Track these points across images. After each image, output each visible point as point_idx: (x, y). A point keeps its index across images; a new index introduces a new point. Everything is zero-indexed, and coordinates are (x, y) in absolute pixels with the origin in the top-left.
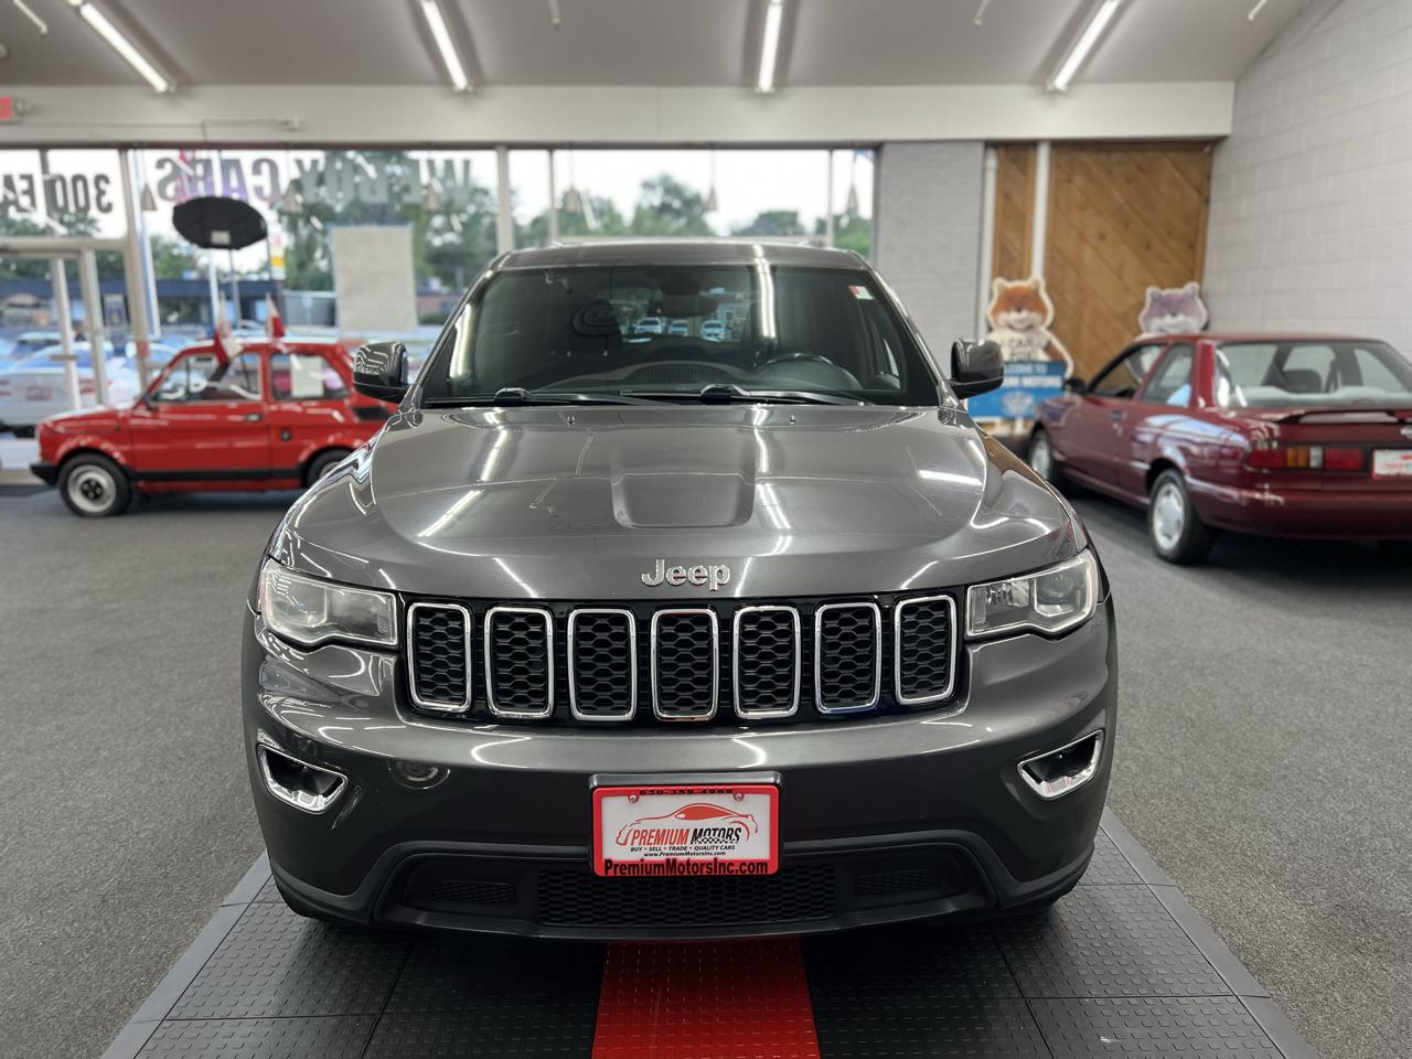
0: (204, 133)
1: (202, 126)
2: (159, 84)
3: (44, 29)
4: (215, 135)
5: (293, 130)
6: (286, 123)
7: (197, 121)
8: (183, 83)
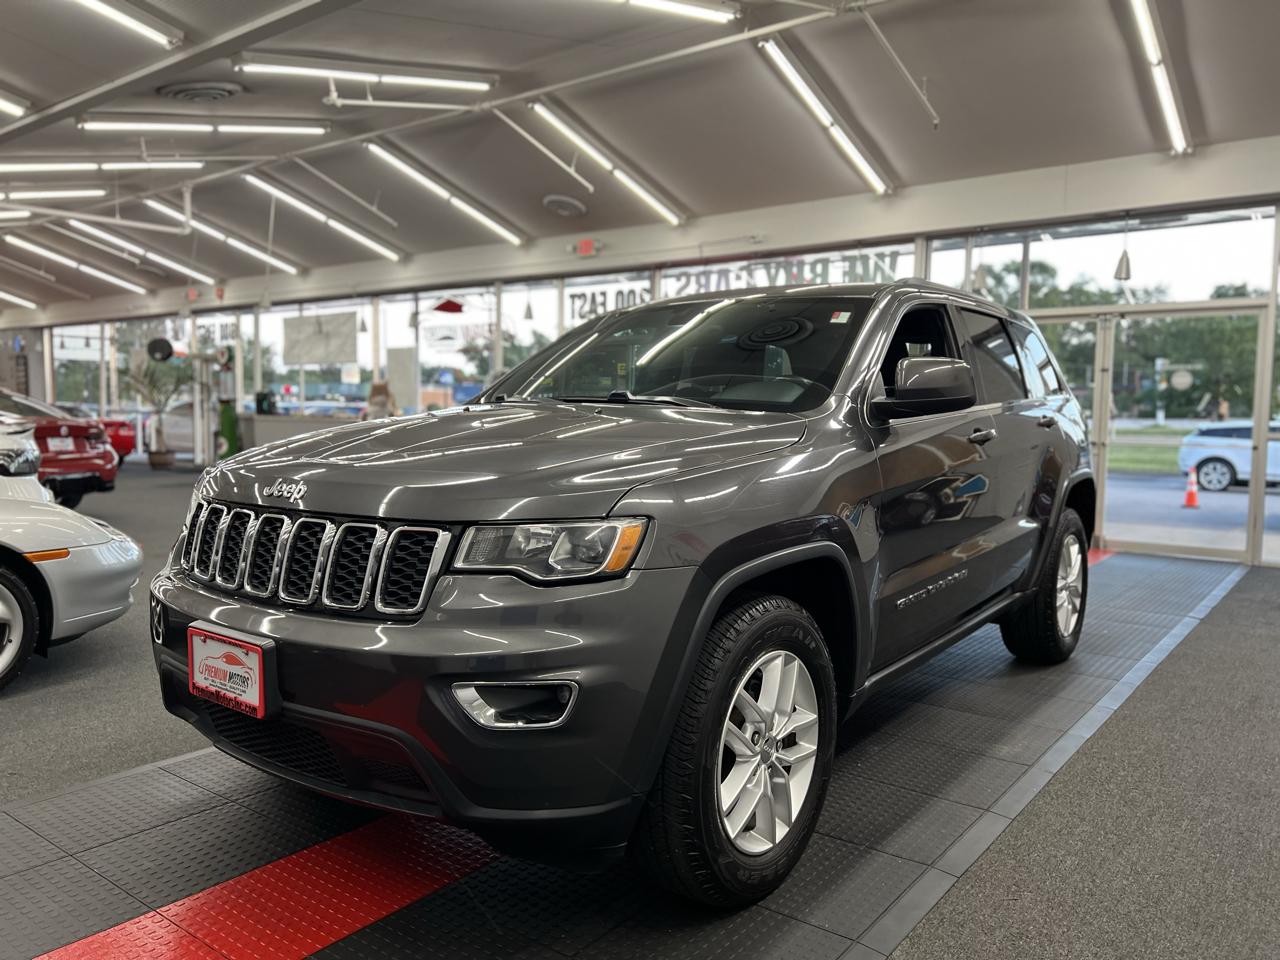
0: (701, 252)
1: (700, 247)
2: (673, 220)
3: (591, 188)
4: (708, 253)
5: (759, 242)
6: (753, 237)
7: (696, 243)
8: (689, 216)
